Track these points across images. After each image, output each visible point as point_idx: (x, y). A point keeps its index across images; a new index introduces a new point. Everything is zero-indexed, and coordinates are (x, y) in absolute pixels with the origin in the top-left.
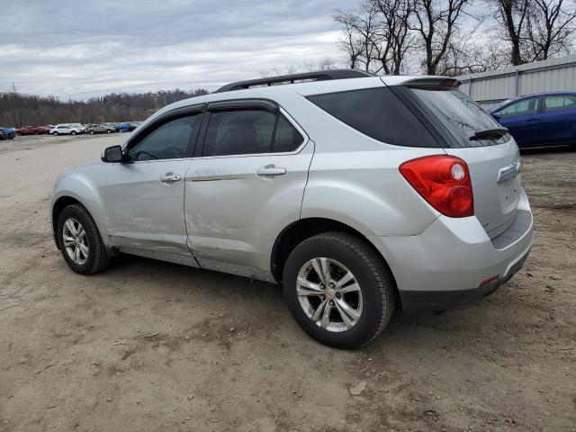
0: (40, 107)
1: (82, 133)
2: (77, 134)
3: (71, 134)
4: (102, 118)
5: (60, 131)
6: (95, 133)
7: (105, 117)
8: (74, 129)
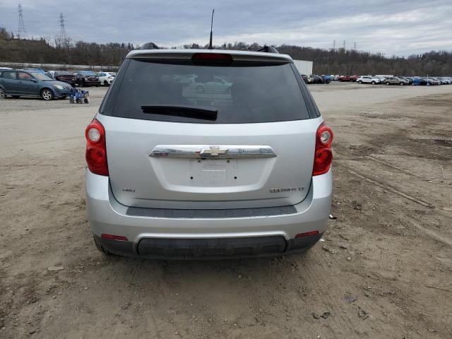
0: (369, 61)
1: (380, 83)
2: (376, 84)
3: (371, 83)
4: (413, 72)
5: (364, 80)
6: (390, 84)
7: (416, 71)
8: (375, 80)
